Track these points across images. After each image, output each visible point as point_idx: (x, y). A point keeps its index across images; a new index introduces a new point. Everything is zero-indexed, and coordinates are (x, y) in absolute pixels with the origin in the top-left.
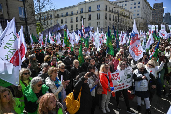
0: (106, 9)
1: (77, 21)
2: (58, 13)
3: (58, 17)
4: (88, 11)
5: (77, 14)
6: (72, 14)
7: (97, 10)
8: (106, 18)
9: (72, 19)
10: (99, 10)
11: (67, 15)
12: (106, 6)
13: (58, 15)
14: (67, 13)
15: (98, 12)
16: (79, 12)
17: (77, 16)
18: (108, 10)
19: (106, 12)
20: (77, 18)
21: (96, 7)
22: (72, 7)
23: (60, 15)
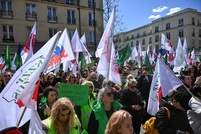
0: (193, 23)
1: (150, 42)
2: (127, 35)
3: (128, 39)
4: (165, 29)
5: (151, 34)
6: (145, 35)
7: (179, 26)
8: (194, 35)
9: (144, 41)
10: (183, 25)
11: (138, 37)
12: (193, 19)
13: (128, 37)
14: (138, 34)
15: (181, 28)
16: (154, 31)
17: (151, 36)
18: (196, 23)
19: (193, 26)
20: (150, 39)
21: (178, 22)
22: (145, 27)
23: (130, 37)
